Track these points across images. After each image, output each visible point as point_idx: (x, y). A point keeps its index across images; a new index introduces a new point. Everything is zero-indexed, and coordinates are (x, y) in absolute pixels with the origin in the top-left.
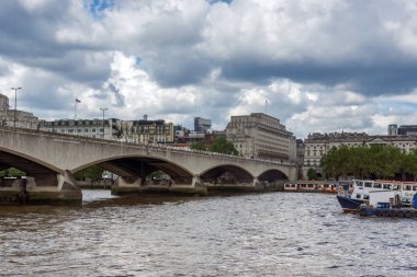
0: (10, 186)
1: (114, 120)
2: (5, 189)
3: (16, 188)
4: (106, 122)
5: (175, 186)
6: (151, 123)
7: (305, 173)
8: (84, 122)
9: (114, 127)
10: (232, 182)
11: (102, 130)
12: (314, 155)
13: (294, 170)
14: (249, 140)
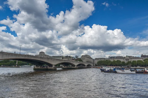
2: (44, 68)
3: (46, 68)
4: (61, 56)
5: (72, 67)
6: (68, 56)
10: (82, 66)
11: (60, 58)
12: (96, 62)
14: (85, 59)
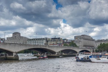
0: (3, 56)
1: (46, 38)
2: (2, 57)
7: (95, 51)
8: (38, 39)
9: (46, 40)
11: (43, 41)
13: (92, 50)
14: (80, 42)
